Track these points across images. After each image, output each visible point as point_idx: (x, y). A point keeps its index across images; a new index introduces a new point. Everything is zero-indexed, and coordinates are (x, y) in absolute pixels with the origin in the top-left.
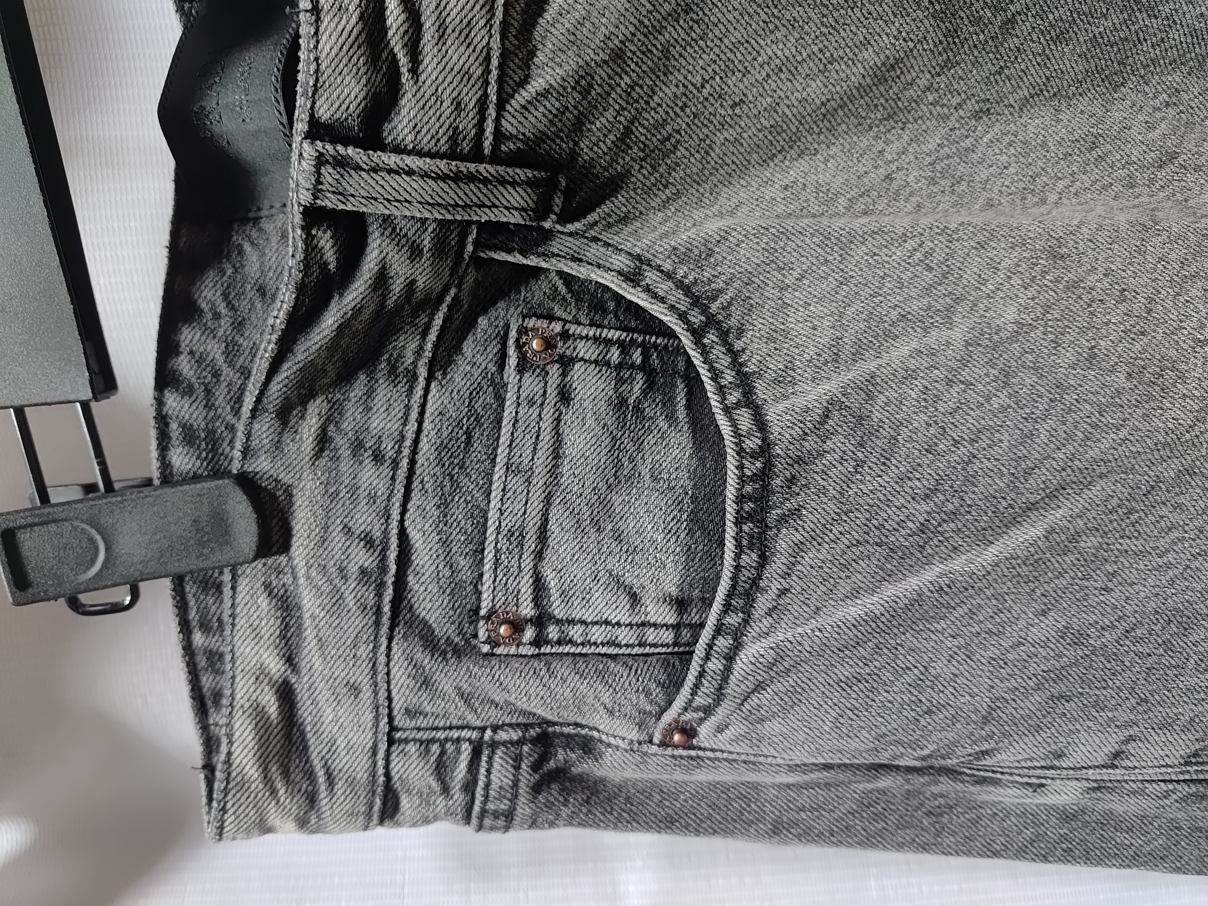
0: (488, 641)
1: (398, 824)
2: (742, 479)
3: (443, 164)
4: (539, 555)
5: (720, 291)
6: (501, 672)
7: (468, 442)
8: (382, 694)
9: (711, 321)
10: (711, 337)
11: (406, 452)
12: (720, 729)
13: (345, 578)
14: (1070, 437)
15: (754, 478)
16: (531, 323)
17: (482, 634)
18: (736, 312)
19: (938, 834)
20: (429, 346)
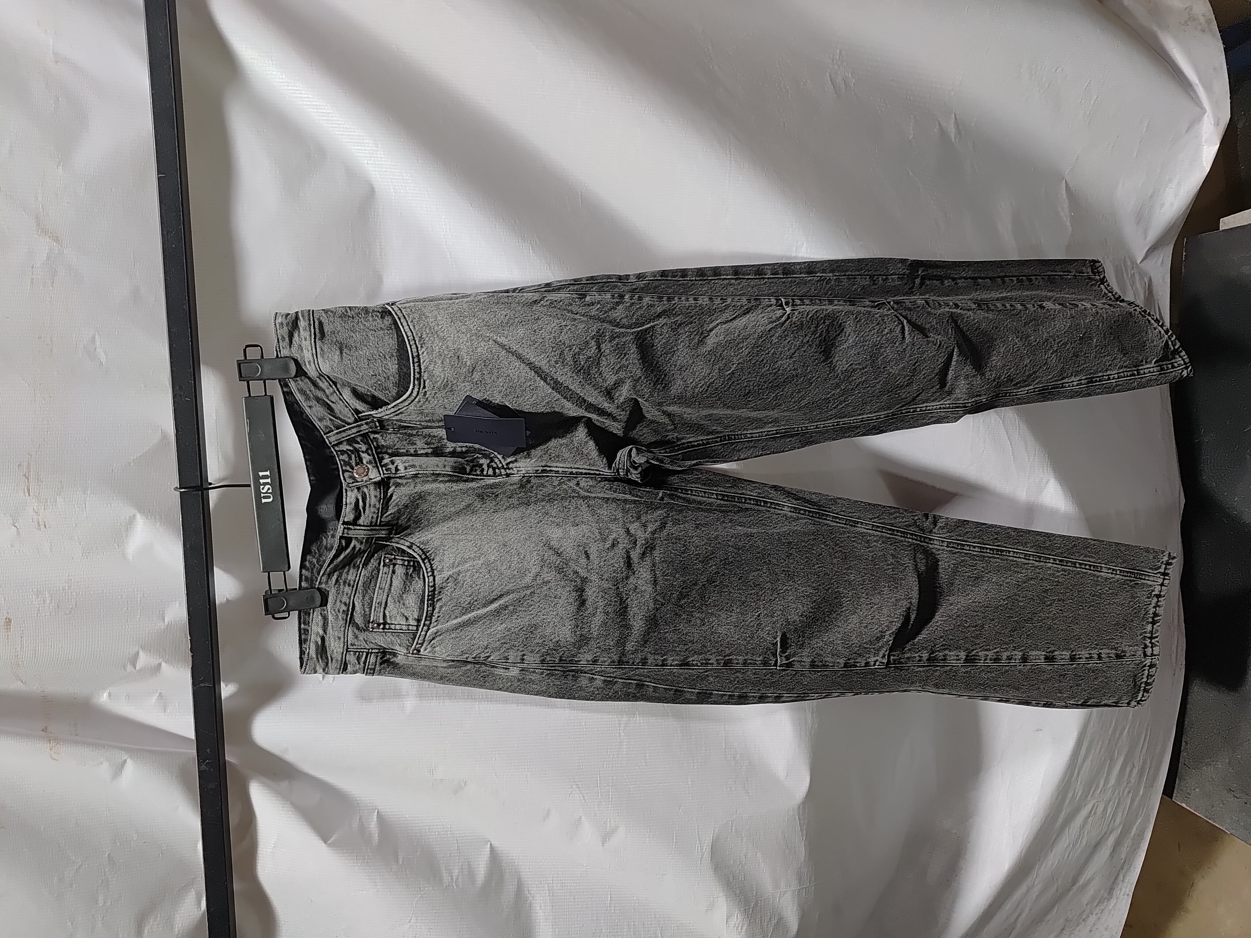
0: (372, 628)
1: (347, 673)
2: (429, 592)
3: (369, 528)
4: (385, 608)
5: (429, 551)
6: (374, 634)
7: (370, 582)
8: (346, 640)
9: (427, 557)
10: (426, 561)
11: (356, 584)
12: (425, 650)
13: (339, 612)
14: (502, 585)
15: (431, 591)
16: (387, 556)
17: (370, 626)
18: (433, 555)
19: (485, 682)
20: (363, 561)
